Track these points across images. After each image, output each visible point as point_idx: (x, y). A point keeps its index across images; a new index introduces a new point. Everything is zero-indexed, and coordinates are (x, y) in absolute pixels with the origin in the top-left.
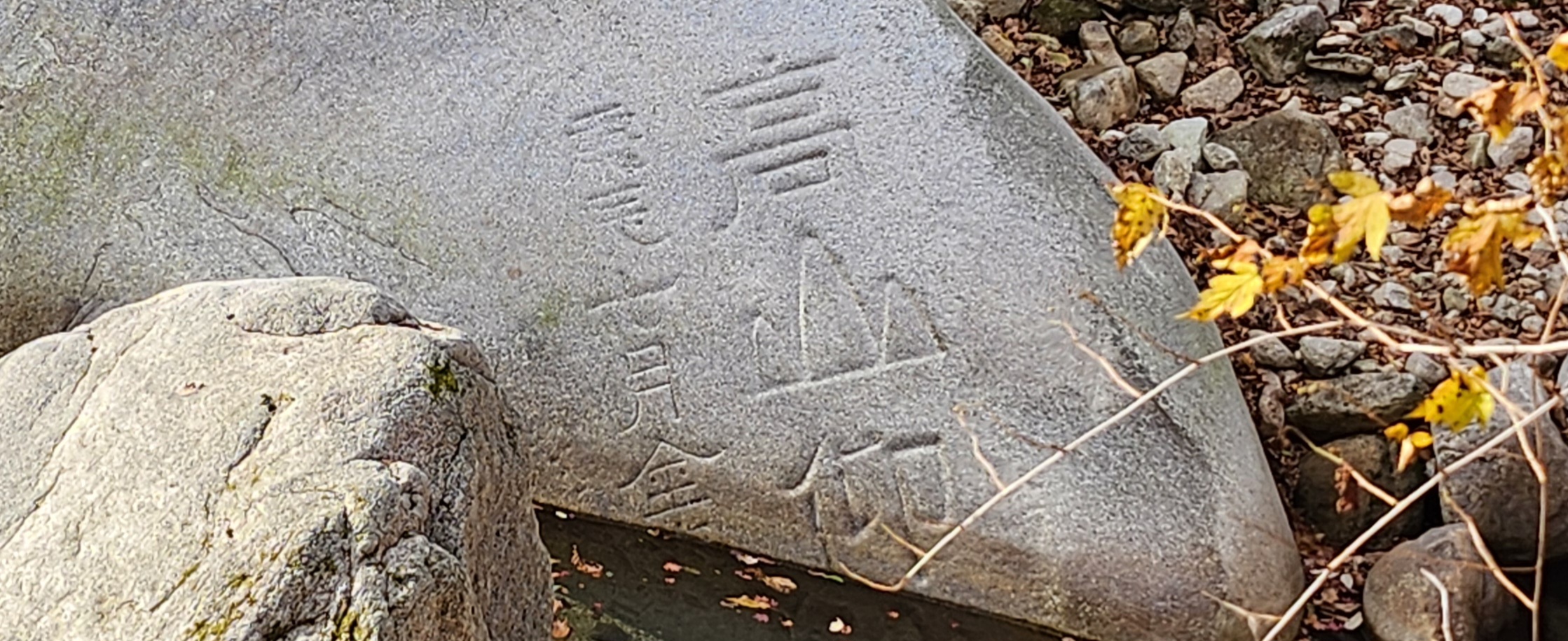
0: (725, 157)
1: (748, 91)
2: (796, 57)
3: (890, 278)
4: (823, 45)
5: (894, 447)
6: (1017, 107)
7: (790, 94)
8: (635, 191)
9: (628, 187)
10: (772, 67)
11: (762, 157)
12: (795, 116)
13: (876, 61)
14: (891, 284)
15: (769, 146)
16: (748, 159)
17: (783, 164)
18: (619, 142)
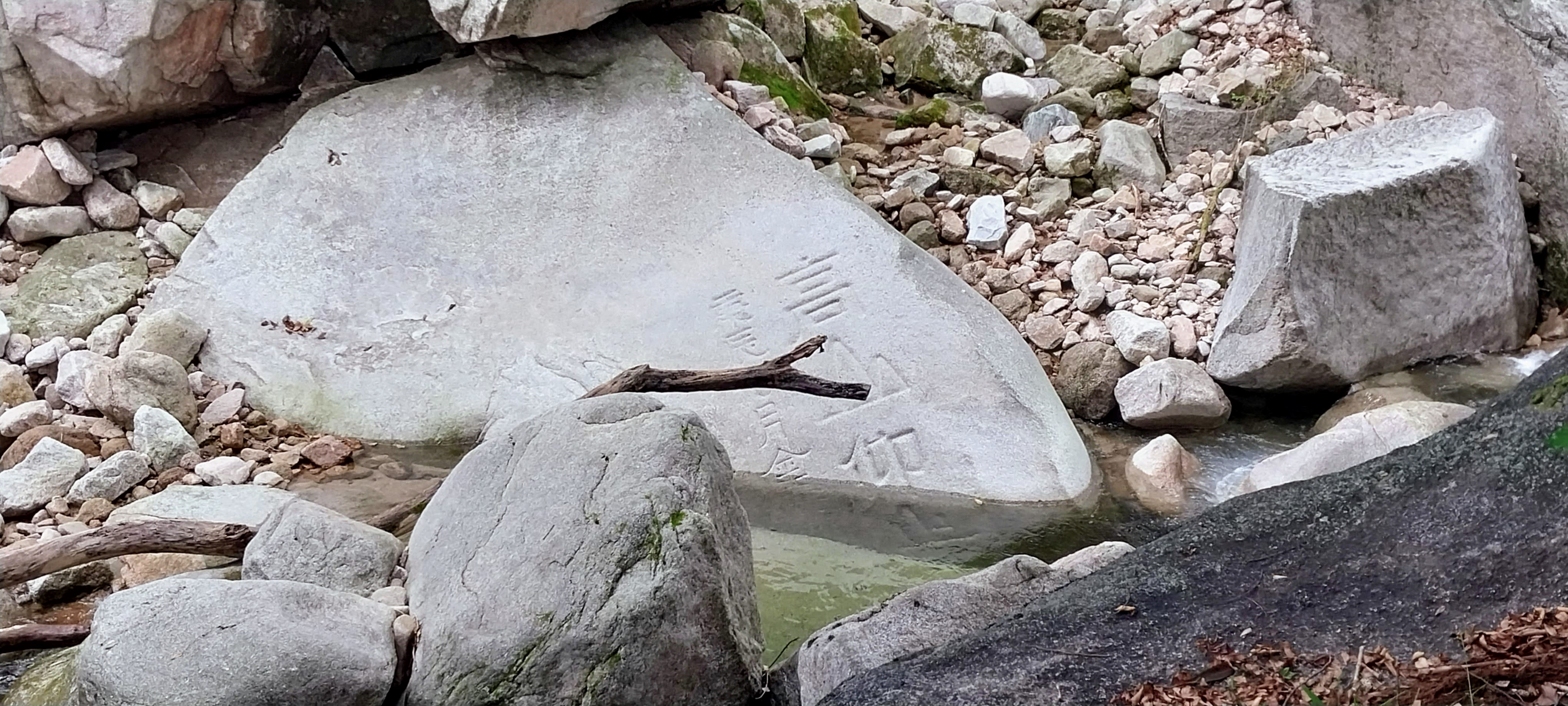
0: (790, 308)
1: (797, 275)
2: (817, 257)
3: (879, 355)
4: (829, 249)
5: (892, 437)
6: (927, 265)
7: (817, 274)
8: (747, 331)
9: (745, 329)
10: (806, 262)
11: (809, 306)
12: (821, 284)
13: (856, 253)
14: (879, 359)
15: (810, 300)
16: (803, 307)
17: (818, 308)
18: (738, 308)
